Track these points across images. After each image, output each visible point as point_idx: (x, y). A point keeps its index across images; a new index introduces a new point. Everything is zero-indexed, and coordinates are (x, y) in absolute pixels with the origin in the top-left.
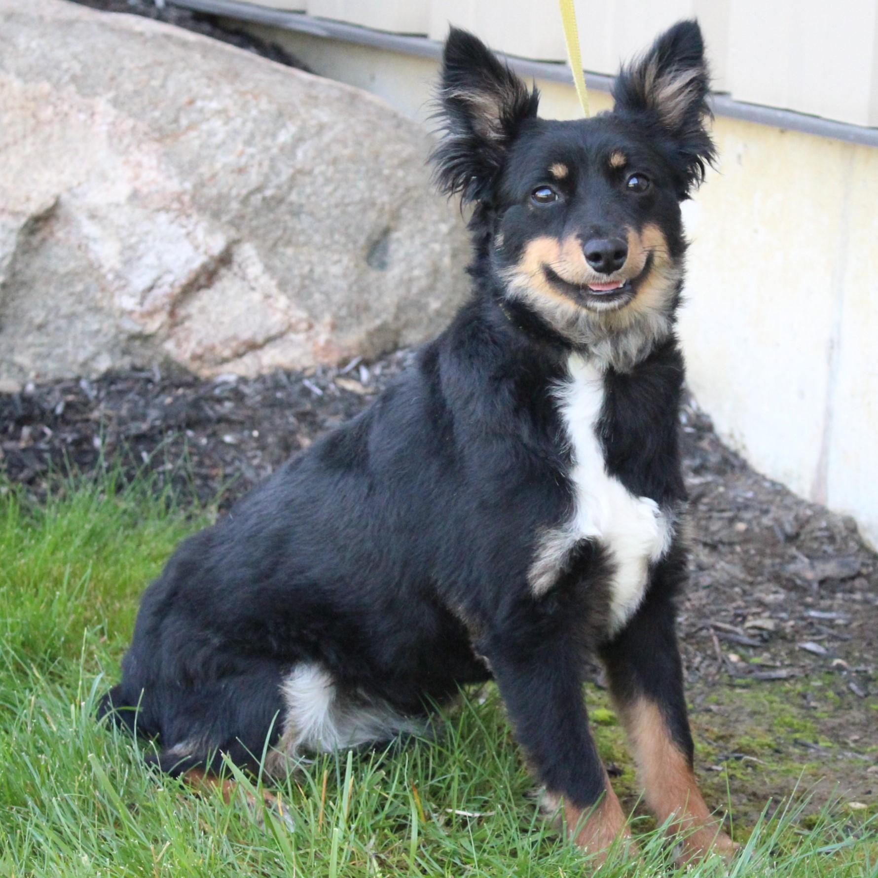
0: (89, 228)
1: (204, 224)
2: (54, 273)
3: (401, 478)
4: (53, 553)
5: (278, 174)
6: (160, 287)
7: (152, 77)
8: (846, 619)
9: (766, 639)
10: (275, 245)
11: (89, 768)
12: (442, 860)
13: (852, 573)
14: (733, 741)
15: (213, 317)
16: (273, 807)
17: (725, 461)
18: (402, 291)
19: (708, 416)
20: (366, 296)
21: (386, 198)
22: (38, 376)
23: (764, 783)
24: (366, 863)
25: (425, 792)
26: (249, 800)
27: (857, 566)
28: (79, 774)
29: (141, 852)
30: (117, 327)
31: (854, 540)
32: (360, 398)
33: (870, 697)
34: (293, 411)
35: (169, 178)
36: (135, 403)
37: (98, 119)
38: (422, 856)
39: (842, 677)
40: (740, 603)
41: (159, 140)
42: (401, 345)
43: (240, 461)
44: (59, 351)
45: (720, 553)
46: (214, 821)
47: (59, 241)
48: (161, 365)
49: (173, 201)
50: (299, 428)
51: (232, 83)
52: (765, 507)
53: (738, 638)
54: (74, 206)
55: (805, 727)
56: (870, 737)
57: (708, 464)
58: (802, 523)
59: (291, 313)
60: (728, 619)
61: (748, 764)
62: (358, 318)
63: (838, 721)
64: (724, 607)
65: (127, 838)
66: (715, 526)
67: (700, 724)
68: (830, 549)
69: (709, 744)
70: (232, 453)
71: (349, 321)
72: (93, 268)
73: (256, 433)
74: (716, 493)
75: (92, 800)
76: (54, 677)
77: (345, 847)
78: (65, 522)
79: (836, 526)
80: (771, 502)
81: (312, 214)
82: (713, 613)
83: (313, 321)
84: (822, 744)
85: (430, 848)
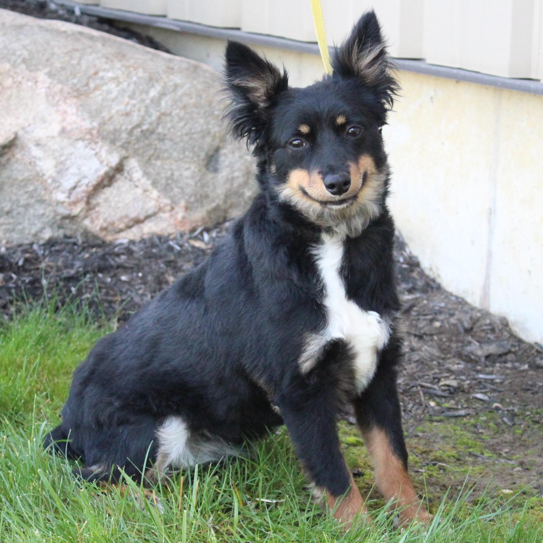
0: (36, 152)
1: (106, 148)
2: (16, 179)
3: (224, 303)
4: (17, 350)
5: (150, 116)
6: (80, 187)
7: (72, 58)
8: (501, 379)
9: (453, 392)
10: (149, 159)
11: (39, 479)
12: (254, 529)
13: (505, 351)
14: (431, 454)
15: (113, 204)
16: (151, 499)
17: (428, 284)
18: (228, 186)
19: (416, 258)
20: (206, 189)
21: (216, 129)
22: (7, 243)
23: (450, 479)
24: (207, 531)
25: (243, 488)
26: (136, 496)
27: (508, 347)
28: (33, 481)
29: (70, 528)
30: (55, 211)
31: (506, 331)
32: (203, 251)
33: (516, 426)
34: (163, 260)
35: (84, 120)
36: (67, 258)
37: (39, 85)
38: (241, 527)
39: (499, 414)
40: (437, 371)
41: (77, 97)
42: (228, 219)
43: (131, 291)
44: (20, 227)
45: (424, 341)
46: (114, 508)
47: (18, 159)
48: (82, 234)
49: (86, 133)
50: (167, 271)
51: (120, 61)
52: (452, 312)
53: (435, 392)
54: (26, 139)
55: (476, 445)
56: (516, 450)
57: (417, 287)
58: (475, 321)
59: (160, 200)
60: (429, 381)
61: (440, 468)
62: (202, 202)
63: (496, 441)
64: (427, 373)
65: (62, 520)
66: (421, 324)
67: (412, 444)
68: (492, 337)
69: (417, 456)
70: (127, 286)
71: (196, 204)
72: (39, 176)
73: (140, 275)
74: (421, 304)
75: (41, 497)
76: (18, 424)
77: (194, 522)
78: (24, 331)
79: (495, 323)
80: (456, 309)
81: (171, 140)
82: (420, 377)
83: (174, 205)
84: (486, 455)
85: (246, 522)
